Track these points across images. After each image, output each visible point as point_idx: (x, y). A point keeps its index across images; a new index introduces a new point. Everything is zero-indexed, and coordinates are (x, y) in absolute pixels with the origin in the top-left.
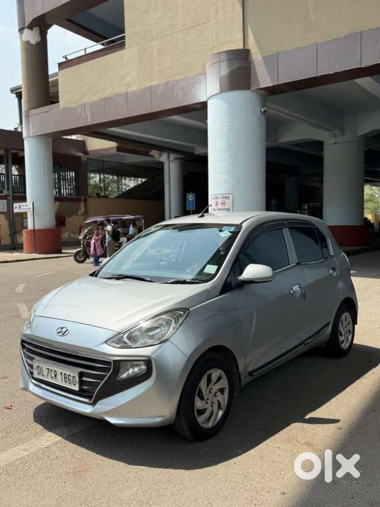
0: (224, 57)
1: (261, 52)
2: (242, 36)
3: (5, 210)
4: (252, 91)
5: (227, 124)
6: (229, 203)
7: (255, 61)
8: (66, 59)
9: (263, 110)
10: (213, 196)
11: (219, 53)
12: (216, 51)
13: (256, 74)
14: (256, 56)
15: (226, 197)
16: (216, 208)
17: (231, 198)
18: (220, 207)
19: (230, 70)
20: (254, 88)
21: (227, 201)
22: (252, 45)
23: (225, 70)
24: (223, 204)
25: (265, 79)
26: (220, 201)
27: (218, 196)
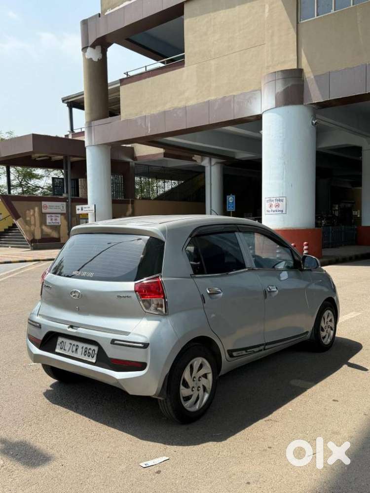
0: (280, 76)
1: (313, 71)
2: (296, 57)
3: (65, 212)
4: (305, 105)
5: (281, 135)
6: (282, 206)
7: (307, 79)
8: (127, 75)
9: (314, 122)
10: (268, 199)
11: (275, 72)
12: (272, 70)
13: (309, 91)
14: (308, 74)
15: (279, 200)
16: (270, 210)
17: (284, 200)
18: (274, 208)
19: (285, 87)
20: (307, 103)
21: (280, 203)
22: (304, 65)
23: (280, 87)
24: (278, 206)
25: (316, 95)
26: (274, 204)
27: (272, 199)
